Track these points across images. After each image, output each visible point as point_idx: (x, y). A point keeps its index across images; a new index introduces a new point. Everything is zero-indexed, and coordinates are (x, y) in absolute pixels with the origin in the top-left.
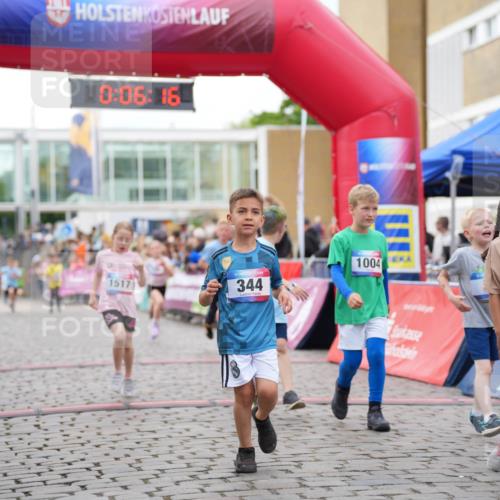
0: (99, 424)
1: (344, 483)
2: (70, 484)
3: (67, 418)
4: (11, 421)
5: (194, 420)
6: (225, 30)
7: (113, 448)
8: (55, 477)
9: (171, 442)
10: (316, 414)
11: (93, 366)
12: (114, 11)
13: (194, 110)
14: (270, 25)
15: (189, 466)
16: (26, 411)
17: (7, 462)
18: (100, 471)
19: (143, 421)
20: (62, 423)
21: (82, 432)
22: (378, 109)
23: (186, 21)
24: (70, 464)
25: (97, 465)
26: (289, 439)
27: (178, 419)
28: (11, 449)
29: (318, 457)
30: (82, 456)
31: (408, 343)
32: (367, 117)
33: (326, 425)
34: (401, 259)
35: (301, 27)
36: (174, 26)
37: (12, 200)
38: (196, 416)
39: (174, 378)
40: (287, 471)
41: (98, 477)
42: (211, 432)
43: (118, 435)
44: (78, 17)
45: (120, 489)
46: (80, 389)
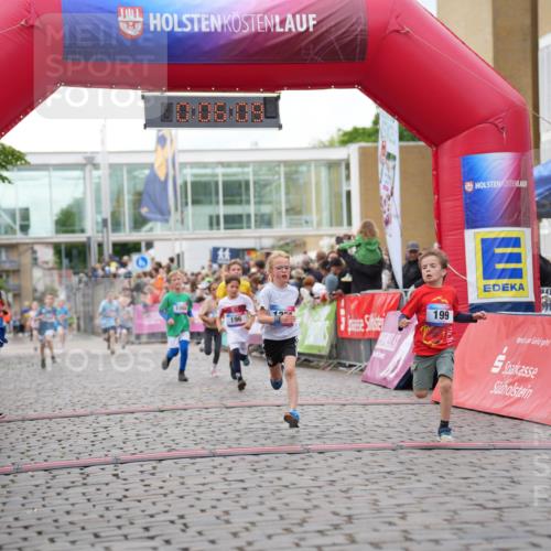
0: (183, 473)
1: (455, 537)
2: (152, 538)
3: (148, 467)
4: (86, 470)
5: (286, 468)
6: (312, 37)
7: (198, 499)
8: (136, 531)
9: (261, 492)
10: (420, 461)
11: (173, 410)
12: (191, 21)
13: (280, 127)
14: (361, 31)
15: (282, 518)
16: (103, 459)
17: (85, 514)
18: (185, 525)
19: (230, 469)
20: (142, 472)
21: (164, 481)
22: (485, 120)
23: (269, 29)
24: (152, 516)
25: (182, 517)
26: (391, 488)
27: (268, 467)
28: (89, 500)
29: (424, 507)
30: (166, 508)
31: (522, 381)
32: (472, 130)
33: (432, 472)
34: (513, 287)
35: (398, 31)
36: (257, 34)
37: (83, 231)
38: (287, 463)
39: (263, 422)
40: (390, 524)
41: (183, 531)
42: (306, 480)
43: (204, 484)
44: (152, 28)
45: (207, 543)
46: (160, 435)
